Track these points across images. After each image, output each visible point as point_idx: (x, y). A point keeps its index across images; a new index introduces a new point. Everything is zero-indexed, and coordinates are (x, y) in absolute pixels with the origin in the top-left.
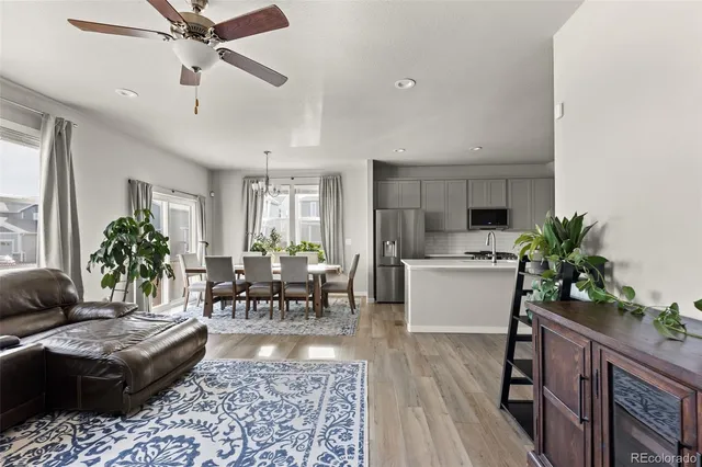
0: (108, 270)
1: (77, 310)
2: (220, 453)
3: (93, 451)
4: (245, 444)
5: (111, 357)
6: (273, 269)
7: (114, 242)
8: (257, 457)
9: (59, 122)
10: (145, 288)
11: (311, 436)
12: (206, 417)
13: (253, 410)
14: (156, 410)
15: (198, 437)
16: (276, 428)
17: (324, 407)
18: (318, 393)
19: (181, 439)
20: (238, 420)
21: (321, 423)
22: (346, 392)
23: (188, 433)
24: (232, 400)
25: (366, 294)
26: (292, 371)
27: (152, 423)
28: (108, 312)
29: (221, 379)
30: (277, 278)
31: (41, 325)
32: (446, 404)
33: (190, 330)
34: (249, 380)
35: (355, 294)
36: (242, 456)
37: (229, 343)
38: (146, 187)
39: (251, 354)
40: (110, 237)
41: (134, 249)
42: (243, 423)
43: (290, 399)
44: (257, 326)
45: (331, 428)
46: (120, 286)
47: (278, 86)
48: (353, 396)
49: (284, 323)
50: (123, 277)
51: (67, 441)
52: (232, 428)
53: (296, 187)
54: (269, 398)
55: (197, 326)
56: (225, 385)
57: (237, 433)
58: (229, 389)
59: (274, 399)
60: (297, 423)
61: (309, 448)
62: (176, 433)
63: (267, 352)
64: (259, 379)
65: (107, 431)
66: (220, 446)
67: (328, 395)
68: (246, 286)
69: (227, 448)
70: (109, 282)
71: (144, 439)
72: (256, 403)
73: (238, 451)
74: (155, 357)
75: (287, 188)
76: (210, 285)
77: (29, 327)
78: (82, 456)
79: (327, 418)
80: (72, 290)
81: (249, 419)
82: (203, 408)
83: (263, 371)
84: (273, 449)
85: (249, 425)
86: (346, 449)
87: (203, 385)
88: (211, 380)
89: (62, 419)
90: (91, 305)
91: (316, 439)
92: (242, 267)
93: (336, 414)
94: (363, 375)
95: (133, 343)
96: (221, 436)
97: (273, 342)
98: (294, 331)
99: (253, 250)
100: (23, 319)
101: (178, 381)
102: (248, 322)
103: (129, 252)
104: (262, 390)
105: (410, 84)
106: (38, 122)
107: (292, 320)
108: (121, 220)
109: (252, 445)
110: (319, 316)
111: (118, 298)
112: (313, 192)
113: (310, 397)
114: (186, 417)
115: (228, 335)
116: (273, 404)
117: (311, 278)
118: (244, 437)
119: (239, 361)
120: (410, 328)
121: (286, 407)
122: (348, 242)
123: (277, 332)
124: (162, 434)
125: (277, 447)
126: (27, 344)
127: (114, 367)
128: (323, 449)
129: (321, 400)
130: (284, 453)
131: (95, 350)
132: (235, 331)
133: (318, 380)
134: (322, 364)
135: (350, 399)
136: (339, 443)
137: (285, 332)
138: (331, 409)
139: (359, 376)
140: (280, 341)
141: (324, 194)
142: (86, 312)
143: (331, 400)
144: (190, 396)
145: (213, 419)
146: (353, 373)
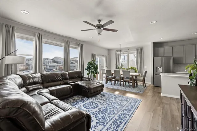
0: (88, 72)
1: (83, 78)
2: (102, 107)
3: (84, 101)
4: (107, 108)
5: (87, 86)
6: (121, 74)
7: (89, 66)
8: (108, 110)
9: (81, 44)
10: (94, 76)
11: (120, 110)
12: (101, 101)
13: (110, 103)
14: (93, 98)
15: (99, 104)
16: (114, 107)
17: (126, 106)
18: (125, 103)
19: (96, 103)
20: (107, 103)
21: (124, 108)
22: (133, 104)
23: (98, 103)
24: (107, 100)
25: (151, 83)
26: (121, 98)
27: (92, 100)
28: (87, 79)
29: (106, 96)
30: (122, 76)
31: (78, 80)
32: (162, 114)
33: (100, 85)
34: (111, 97)
35: (146, 83)
36: (106, 109)
37: (109, 90)
38: (95, 55)
39: (113, 93)
40: (88, 65)
41: (92, 68)
42: (107, 104)
43: (119, 103)
44: (116, 87)
45: (126, 110)
46: (90, 75)
47: (116, 32)
48: (134, 106)
49: (123, 88)
50: (90, 73)
51: (81, 99)
52: (105, 104)
53: (129, 52)
54: (114, 101)
55: (102, 84)
56: (106, 97)
57: (106, 105)
58: (107, 98)
59: (115, 102)
60: (118, 107)
61: (119, 112)
62: (96, 102)
63: (117, 93)
64: (113, 98)
65: (86, 99)
66: (102, 106)
67: (128, 104)
68: (115, 77)
69: (103, 107)
70: (88, 74)
71: (91, 102)
72: (111, 101)
73: (105, 108)
74: (93, 88)
75: (127, 52)
76: (107, 76)
77: (77, 80)
78: (82, 101)
79: (125, 108)
80: (82, 75)
81: (109, 104)
82: (101, 100)
83: (115, 96)
84: (112, 110)
85: (108, 105)
86: (127, 114)
87: (102, 96)
88: (104, 96)
89: (80, 96)
90: (85, 78)
91: (121, 111)
92: (113, 73)
93: (128, 108)
94: (139, 102)
95: (90, 85)
96: (103, 105)
97: (119, 91)
98: (125, 90)
99: (118, 69)
100: (76, 79)
101: (98, 94)
102: (115, 86)
103: (91, 68)
104: (113, 100)
105: (155, 22)
106: (78, 45)
107: (126, 87)
108: (90, 62)
109: (108, 108)
110: (133, 87)
111: (89, 77)
112: (134, 53)
113: (123, 103)
114: (98, 101)
115: (110, 88)
116: (115, 103)
117: (131, 77)
118: (107, 106)
119: (110, 93)
120: (162, 94)
121: (117, 104)
122: (145, 67)
123: (121, 89)
124: (93, 102)
125: (113, 109)
126: (76, 83)
127: (87, 89)
128: (122, 113)
129: (126, 105)
130: (114, 111)
131: (84, 85)
132: (111, 88)
133: (127, 101)
134: (129, 98)
135: (133, 106)
136: (126, 113)
137: (123, 89)
138: (127, 107)
139: (138, 103)
140: (121, 91)
141: (137, 53)
142: (84, 79)
143: (128, 105)
144: (99, 97)
145: (102, 102)
146: (137, 101)
